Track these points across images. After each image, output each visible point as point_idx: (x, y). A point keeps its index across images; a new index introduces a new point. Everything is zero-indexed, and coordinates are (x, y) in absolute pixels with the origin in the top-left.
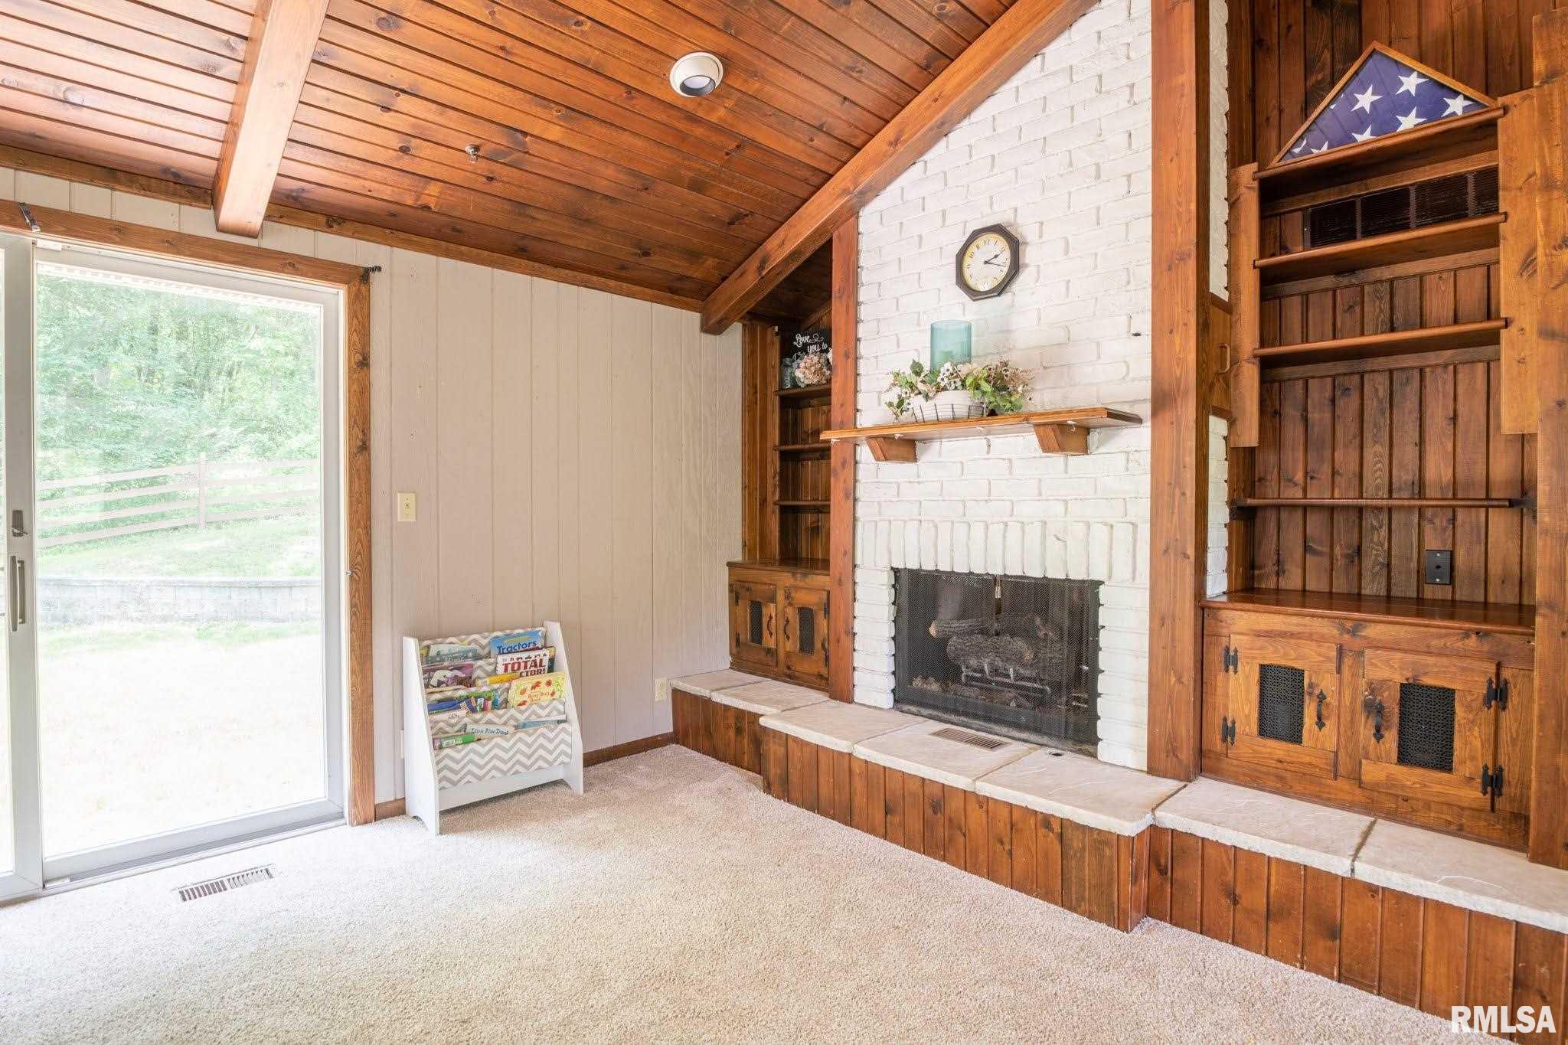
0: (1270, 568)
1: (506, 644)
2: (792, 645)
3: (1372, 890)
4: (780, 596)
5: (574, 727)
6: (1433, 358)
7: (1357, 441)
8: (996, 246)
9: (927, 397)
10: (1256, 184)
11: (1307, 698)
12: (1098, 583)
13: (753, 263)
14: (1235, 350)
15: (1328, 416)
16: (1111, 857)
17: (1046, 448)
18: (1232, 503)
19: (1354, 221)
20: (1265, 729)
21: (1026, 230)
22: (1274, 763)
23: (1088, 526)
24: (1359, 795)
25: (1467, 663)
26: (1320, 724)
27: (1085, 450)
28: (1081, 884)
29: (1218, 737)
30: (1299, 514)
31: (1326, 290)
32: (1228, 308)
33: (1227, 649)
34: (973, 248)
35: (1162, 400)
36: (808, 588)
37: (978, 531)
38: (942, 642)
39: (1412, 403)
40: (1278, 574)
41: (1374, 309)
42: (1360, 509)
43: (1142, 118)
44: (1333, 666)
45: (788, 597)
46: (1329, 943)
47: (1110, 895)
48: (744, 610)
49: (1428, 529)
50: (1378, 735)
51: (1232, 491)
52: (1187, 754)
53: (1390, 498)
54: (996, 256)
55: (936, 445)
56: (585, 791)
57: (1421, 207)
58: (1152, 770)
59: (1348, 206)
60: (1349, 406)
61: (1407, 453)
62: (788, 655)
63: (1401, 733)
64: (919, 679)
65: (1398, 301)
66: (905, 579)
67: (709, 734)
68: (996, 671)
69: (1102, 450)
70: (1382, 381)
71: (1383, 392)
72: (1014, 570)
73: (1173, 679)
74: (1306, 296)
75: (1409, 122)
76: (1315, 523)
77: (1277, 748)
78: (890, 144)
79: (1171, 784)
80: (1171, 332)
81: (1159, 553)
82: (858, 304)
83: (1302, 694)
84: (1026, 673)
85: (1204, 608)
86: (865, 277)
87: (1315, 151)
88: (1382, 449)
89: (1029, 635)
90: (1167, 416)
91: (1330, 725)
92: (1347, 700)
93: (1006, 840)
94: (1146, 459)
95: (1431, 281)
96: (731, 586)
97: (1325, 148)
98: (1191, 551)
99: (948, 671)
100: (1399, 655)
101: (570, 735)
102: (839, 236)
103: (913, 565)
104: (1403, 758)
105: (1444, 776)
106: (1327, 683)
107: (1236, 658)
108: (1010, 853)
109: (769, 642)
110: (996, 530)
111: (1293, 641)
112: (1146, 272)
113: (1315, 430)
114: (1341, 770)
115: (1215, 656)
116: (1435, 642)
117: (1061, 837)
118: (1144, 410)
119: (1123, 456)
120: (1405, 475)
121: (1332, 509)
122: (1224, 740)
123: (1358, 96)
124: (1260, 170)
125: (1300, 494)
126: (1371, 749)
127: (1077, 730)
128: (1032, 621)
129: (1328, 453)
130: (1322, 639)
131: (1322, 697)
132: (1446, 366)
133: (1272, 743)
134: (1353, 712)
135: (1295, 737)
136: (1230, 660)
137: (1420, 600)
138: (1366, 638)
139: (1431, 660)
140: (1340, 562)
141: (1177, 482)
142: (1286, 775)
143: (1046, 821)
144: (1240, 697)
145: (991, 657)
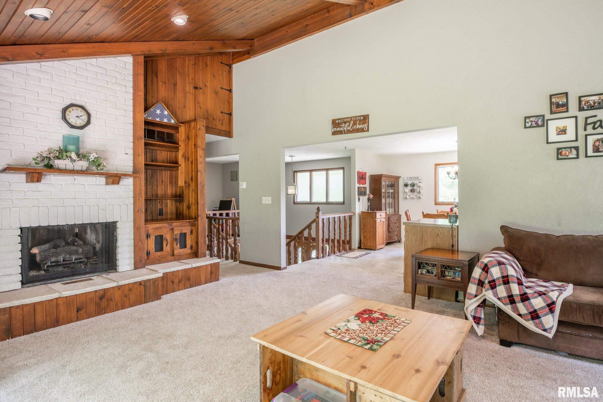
3: (195, 268)
8: (81, 112)
11: (164, 241)
12: (116, 222)
16: (157, 283)
17: (108, 183)
20: (156, 250)
21: (91, 112)
22: (158, 257)
23: (113, 206)
24: (173, 258)
25: (187, 227)
26: (166, 246)
27: (119, 183)
28: (149, 295)
33: (147, 234)
34: (70, 109)
35: (135, 171)
37: (70, 209)
39: (156, 177)
41: (149, 155)
46: (189, 282)
47: (157, 292)
49: (159, 204)
50: (177, 245)
53: (152, 198)
54: (81, 116)
59: (154, 132)
61: (155, 188)
63: (180, 243)
64: (31, 272)
70: (150, 171)
71: (151, 174)
72: (86, 221)
73: (140, 243)
75: (165, 121)
77: (159, 253)
80: (139, 156)
81: (137, 211)
83: (163, 240)
84: (79, 257)
87: (149, 118)
88: (151, 187)
91: (168, 245)
93: (128, 295)
94: (132, 187)
97: (151, 118)
100: (179, 228)
103: (35, 225)
104: (180, 248)
105: (186, 249)
106: (167, 237)
107: (150, 236)
108: (129, 298)
110: (78, 209)
111: (161, 229)
112: (131, 139)
114: (170, 254)
116: (183, 225)
117: (144, 286)
120: (155, 192)
122: (147, 256)
123: (157, 111)
126: (176, 248)
130: (166, 228)
131: (167, 240)
132: (162, 170)
133: (157, 253)
135: (162, 250)
136: (148, 236)
137: (152, 220)
138: (174, 226)
139: (183, 228)
142: (160, 259)
143: (140, 283)
144: (151, 244)
145: (63, 255)
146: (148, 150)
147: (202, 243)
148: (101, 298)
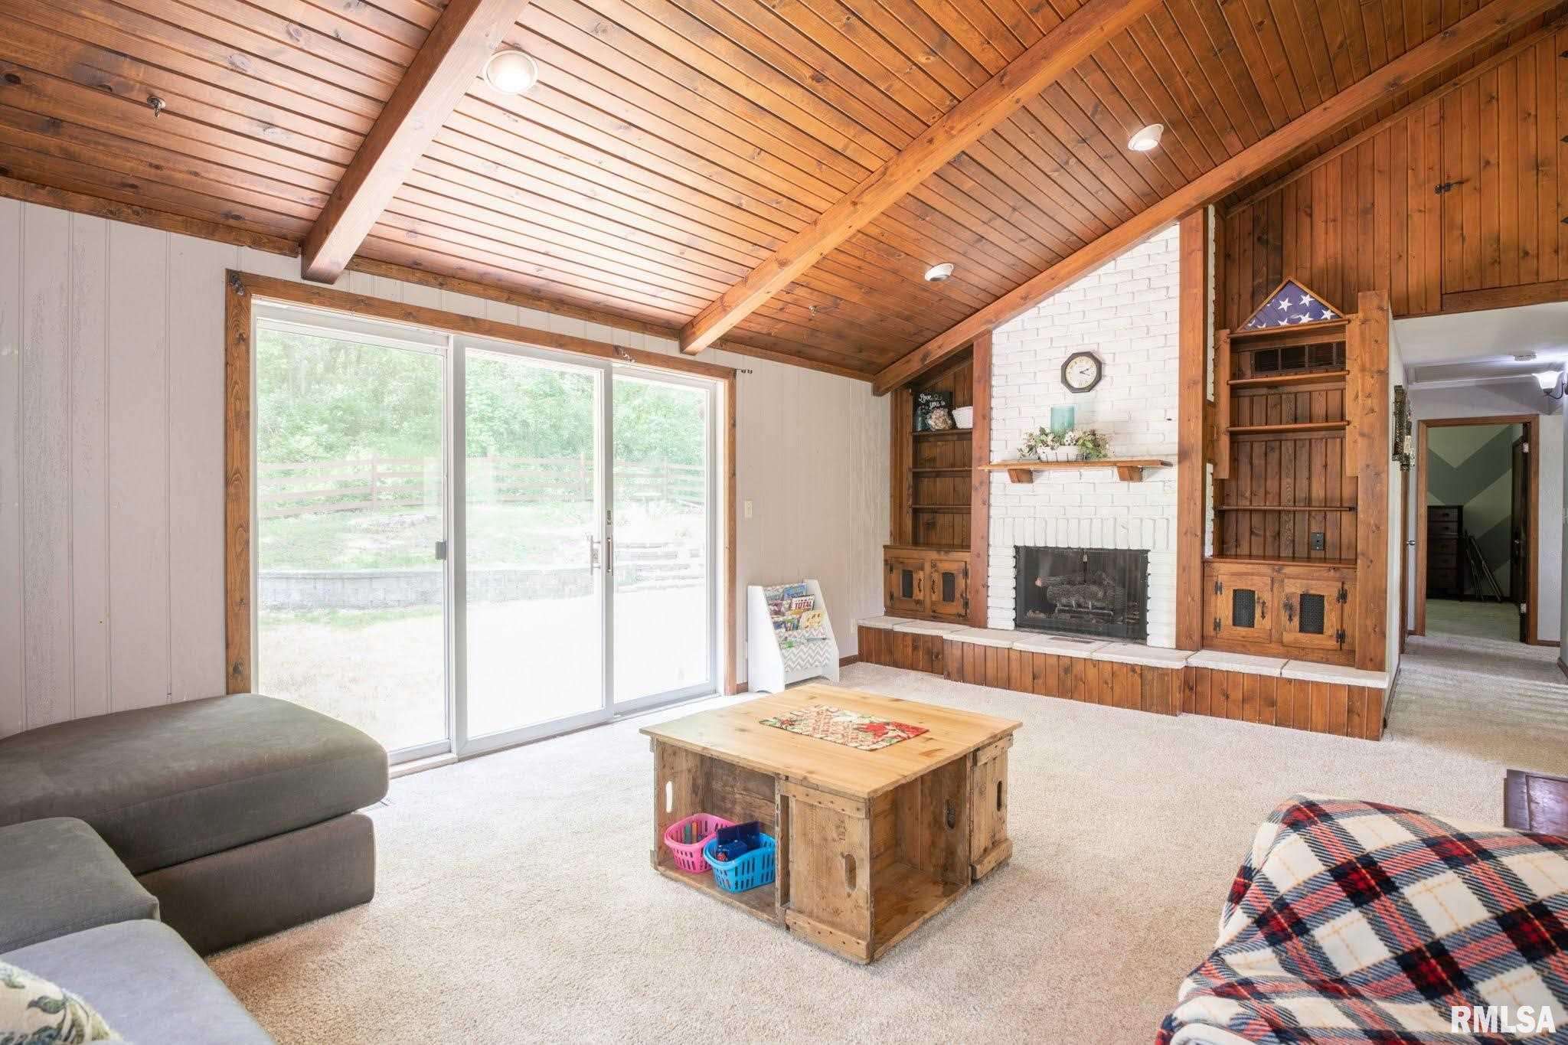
0: (1232, 543)
1: (792, 592)
2: (937, 596)
3: (1290, 681)
4: (928, 567)
5: (832, 642)
6: (1315, 435)
7: (1278, 477)
8: (1087, 364)
9: (1052, 449)
10: (1228, 340)
11: (1256, 604)
12: (1147, 551)
13: (916, 357)
14: (1218, 428)
15: (1263, 462)
16: (1168, 681)
17: (1123, 478)
18: (1214, 508)
19: (1277, 360)
20: (1236, 622)
21: (1105, 357)
22: (1240, 638)
23: (1141, 520)
24: (1282, 649)
25: (1329, 583)
26: (1263, 617)
27: (1141, 479)
28: (1152, 697)
29: (1212, 628)
30: (1248, 515)
31: (1262, 395)
32: (1213, 405)
33: (1217, 583)
34: (1072, 363)
35: (1183, 455)
36: (952, 562)
37: (1074, 524)
38: (1044, 589)
39: (1305, 457)
40: (1237, 547)
41: (1287, 408)
42: (1280, 512)
43: (1174, 306)
44: (1269, 588)
45: (934, 566)
46: (1271, 709)
47: (1167, 699)
48: (897, 577)
49: (1313, 522)
50: (1290, 619)
51: (1215, 501)
52: (1197, 637)
53: (1295, 506)
54: (1087, 369)
55: (1046, 474)
56: (840, 680)
57: (1310, 357)
58: (1179, 647)
59: (1274, 352)
60: (1274, 457)
61: (1303, 483)
62: (933, 603)
63: (1301, 617)
64: (1030, 612)
65: (1299, 404)
66: (1022, 553)
67: (890, 652)
68: (1079, 605)
69: (1150, 479)
70: (1290, 444)
71: (1291, 451)
72: (1097, 545)
73: (1190, 599)
74: (1252, 397)
75: (1306, 319)
76: (1256, 519)
77: (1242, 631)
78: (1022, 298)
79: (1190, 653)
81: (1183, 533)
82: (991, 386)
83: (1254, 602)
84: (1098, 604)
85: (1204, 562)
86: (995, 370)
87: (1257, 328)
88: (1290, 481)
89: (1098, 582)
90: (1187, 464)
91: (1268, 617)
92: (1276, 605)
93: (1110, 682)
94: (1175, 485)
95: (1315, 395)
96: (886, 561)
97: (1264, 326)
98: (1199, 533)
99: (1048, 607)
100: (1299, 581)
101: (830, 647)
102: (978, 344)
103: (1030, 544)
104: (1302, 630)
105: (1320, 635)
106: (1266, 596)
107: (1221, 587)
108: (1112, 688)
109: (918, 595)
110: (1085, 524)
111: (1249, 577)
112: (1175, 388)
113: (1256, 470)
114: (1274, 639)
115: (1210, 587)
116: (1316, 574)
117: (1141, 675)
118: (1175, 459)
119: (1161, 484)
120: (1302, 494)
121: (1265, 512)
122: (1215, 629)
123: (1282, 302)
124: (1231, 333)
125: (1248, 503)
126: (1287, 626)
127: (1133, 631)
128: (1100, 576)
129: (1263, 481)
130: (1264, 575)
131: (1264, 603)
132: (1322, 439)
133: (1239, 628)
134: (1278, 610)
135: (1251, 624)
136: (1218, 588)
137: (1309, 558)
138: (1285, 574)
139: (1314, 582)
140: (1269, 540)
141: (1191, 498)
142: (1246, 643)
143: (1133, 668)
144: (1223, 607)
145: (1077, 596)
146: (1284, 396)
147: (1370, 630)
148: (1067, 670)
